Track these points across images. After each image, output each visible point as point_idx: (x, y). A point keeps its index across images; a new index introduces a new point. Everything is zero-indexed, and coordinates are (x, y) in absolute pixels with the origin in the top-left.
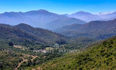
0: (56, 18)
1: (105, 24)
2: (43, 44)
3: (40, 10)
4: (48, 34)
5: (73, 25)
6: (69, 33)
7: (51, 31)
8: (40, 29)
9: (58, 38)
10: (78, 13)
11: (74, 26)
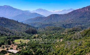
0: (21, 13)
1: (62, 17)
2: (10, 35)
3: (4, 6)
4: (14, 24)
5: (37, 17)
6: (35, 24)
7: (17, 21)
8: (5, 18)
9: (26, 28)
10: (38, 10)
11: (37, 19)
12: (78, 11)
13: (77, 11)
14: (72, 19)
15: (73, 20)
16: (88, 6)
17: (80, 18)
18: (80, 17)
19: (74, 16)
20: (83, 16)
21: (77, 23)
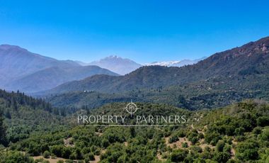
12: (231, 56)
13: (228, 54)
14: (215, 81)
15: (217, 84)
16: (264, 37)
17: (241, 77)
18: (241, 73)
19: (217, 71)
20: (253, 68)
21: (234, 93)
